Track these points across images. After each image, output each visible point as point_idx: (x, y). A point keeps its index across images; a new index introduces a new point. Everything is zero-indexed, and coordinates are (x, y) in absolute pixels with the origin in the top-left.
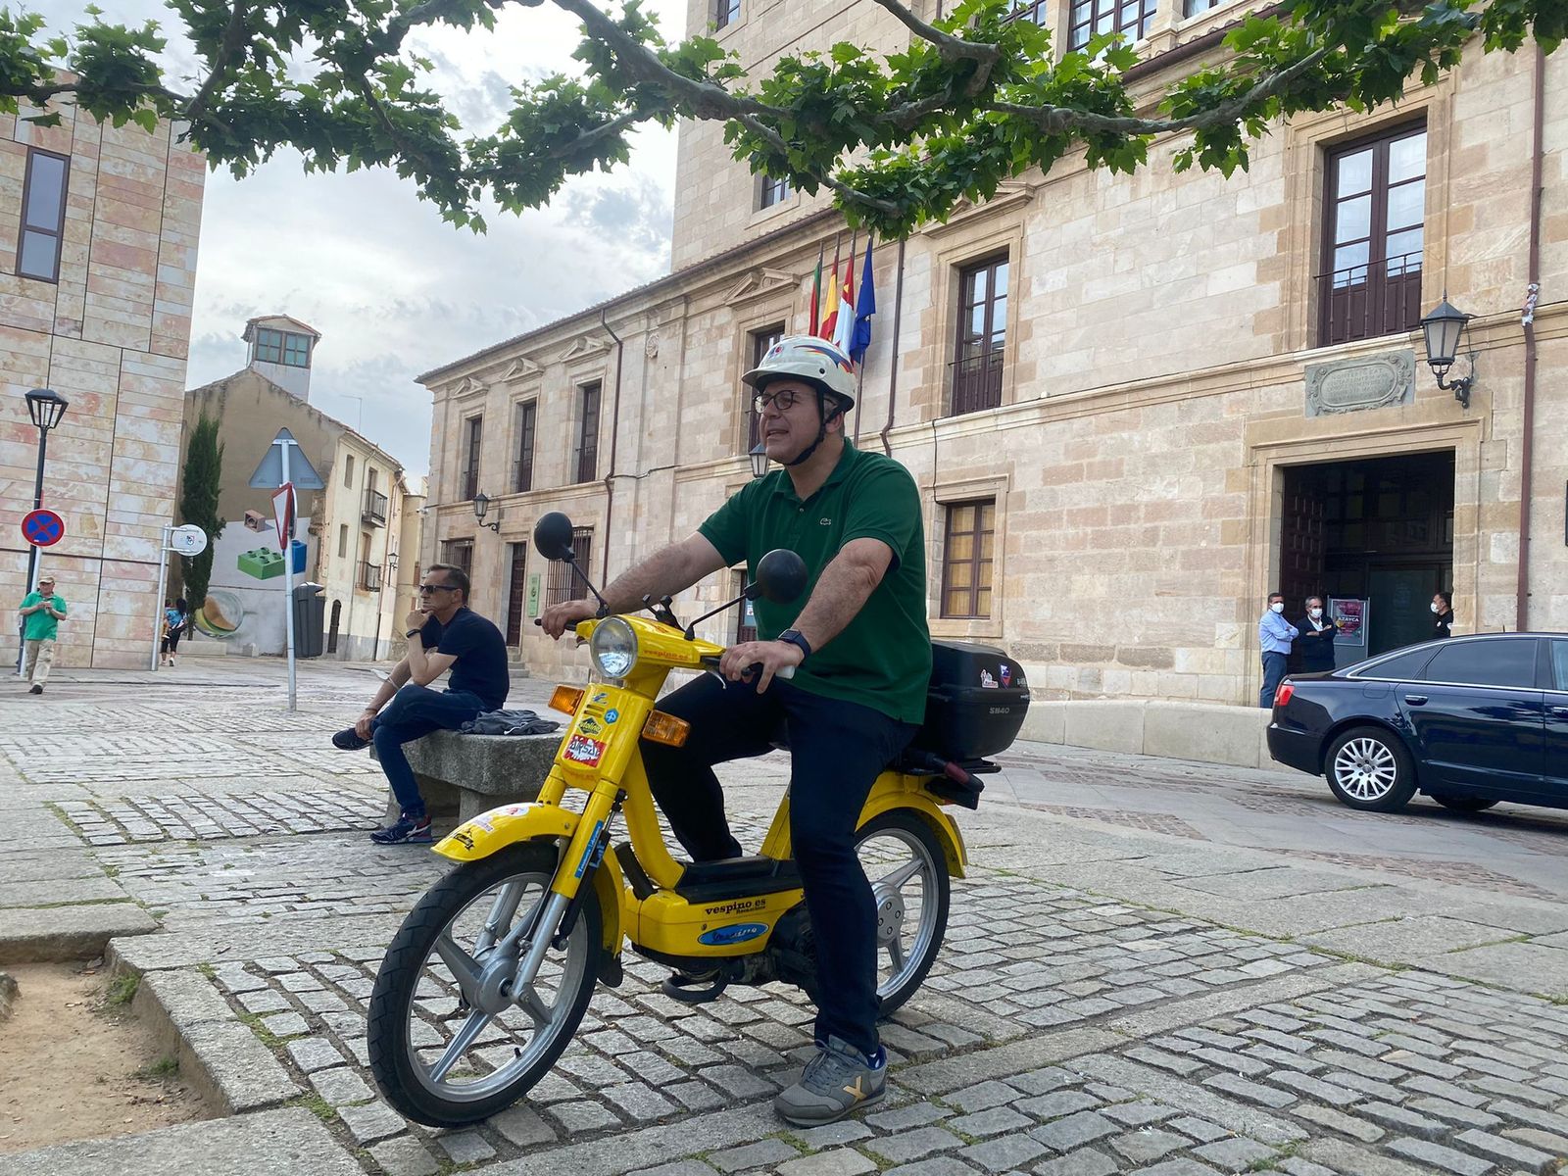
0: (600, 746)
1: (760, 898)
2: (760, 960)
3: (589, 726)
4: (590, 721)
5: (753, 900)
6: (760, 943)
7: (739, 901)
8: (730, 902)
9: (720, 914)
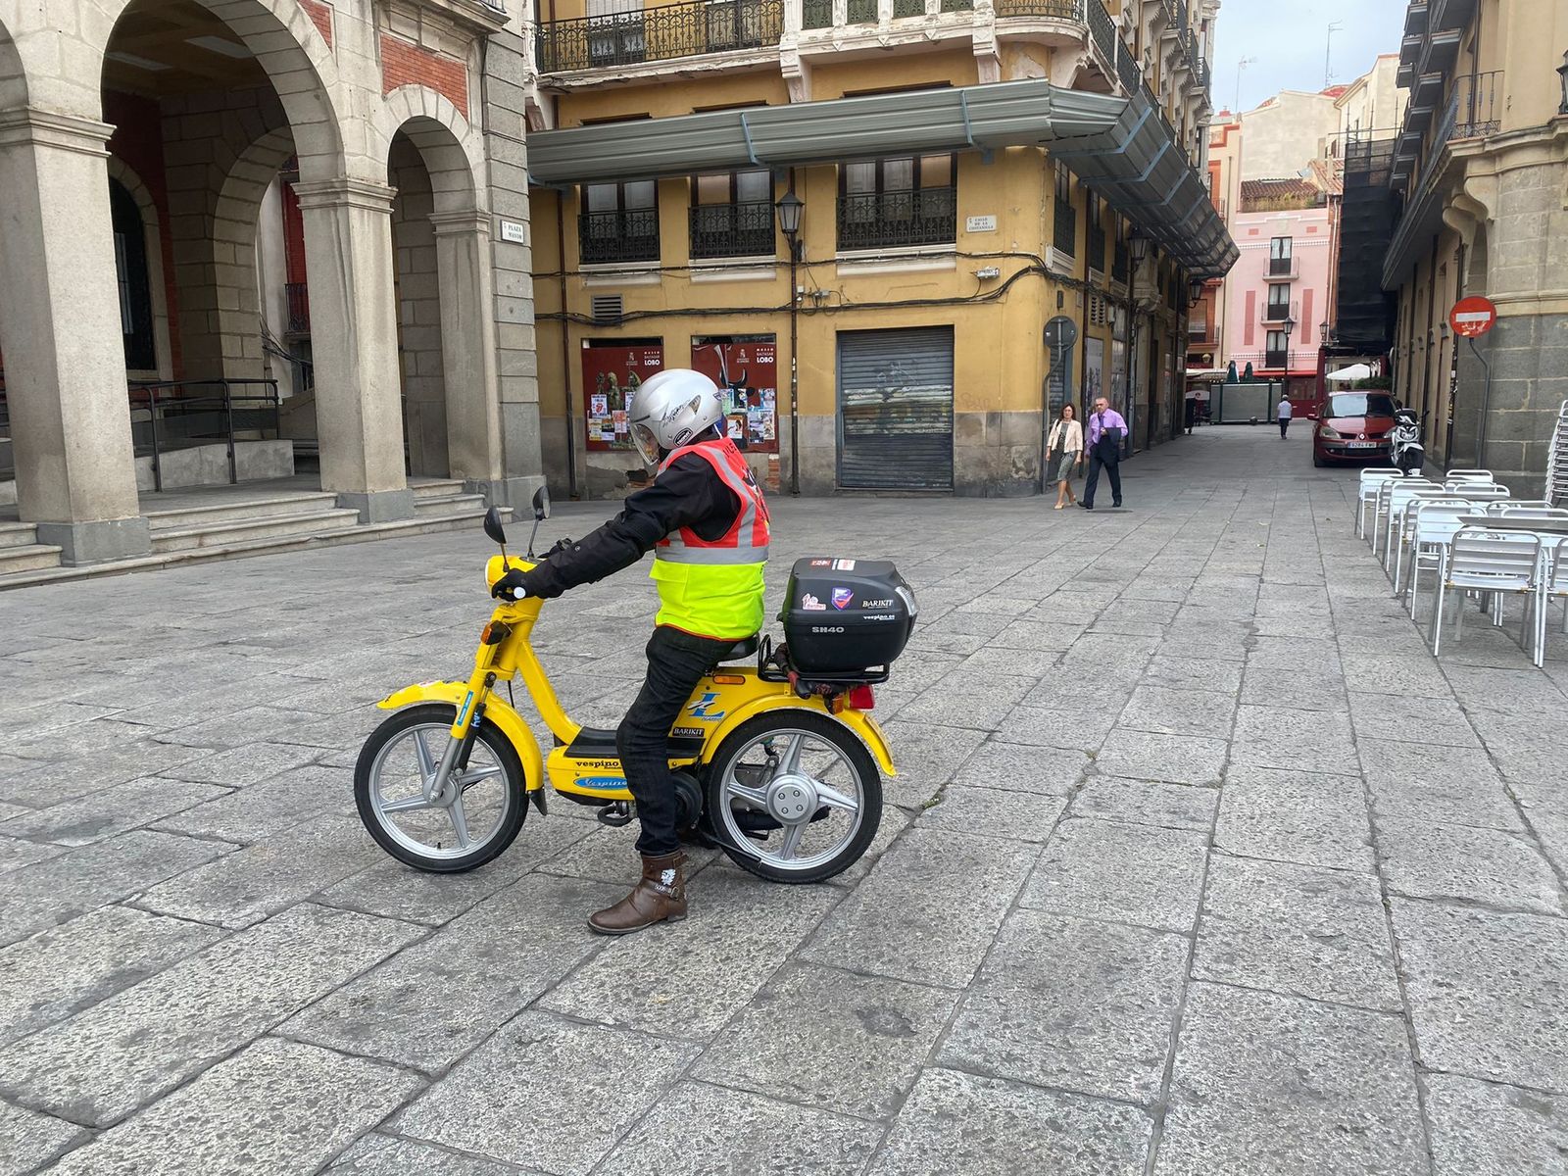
8: (599, 761)
9: (589, 768)
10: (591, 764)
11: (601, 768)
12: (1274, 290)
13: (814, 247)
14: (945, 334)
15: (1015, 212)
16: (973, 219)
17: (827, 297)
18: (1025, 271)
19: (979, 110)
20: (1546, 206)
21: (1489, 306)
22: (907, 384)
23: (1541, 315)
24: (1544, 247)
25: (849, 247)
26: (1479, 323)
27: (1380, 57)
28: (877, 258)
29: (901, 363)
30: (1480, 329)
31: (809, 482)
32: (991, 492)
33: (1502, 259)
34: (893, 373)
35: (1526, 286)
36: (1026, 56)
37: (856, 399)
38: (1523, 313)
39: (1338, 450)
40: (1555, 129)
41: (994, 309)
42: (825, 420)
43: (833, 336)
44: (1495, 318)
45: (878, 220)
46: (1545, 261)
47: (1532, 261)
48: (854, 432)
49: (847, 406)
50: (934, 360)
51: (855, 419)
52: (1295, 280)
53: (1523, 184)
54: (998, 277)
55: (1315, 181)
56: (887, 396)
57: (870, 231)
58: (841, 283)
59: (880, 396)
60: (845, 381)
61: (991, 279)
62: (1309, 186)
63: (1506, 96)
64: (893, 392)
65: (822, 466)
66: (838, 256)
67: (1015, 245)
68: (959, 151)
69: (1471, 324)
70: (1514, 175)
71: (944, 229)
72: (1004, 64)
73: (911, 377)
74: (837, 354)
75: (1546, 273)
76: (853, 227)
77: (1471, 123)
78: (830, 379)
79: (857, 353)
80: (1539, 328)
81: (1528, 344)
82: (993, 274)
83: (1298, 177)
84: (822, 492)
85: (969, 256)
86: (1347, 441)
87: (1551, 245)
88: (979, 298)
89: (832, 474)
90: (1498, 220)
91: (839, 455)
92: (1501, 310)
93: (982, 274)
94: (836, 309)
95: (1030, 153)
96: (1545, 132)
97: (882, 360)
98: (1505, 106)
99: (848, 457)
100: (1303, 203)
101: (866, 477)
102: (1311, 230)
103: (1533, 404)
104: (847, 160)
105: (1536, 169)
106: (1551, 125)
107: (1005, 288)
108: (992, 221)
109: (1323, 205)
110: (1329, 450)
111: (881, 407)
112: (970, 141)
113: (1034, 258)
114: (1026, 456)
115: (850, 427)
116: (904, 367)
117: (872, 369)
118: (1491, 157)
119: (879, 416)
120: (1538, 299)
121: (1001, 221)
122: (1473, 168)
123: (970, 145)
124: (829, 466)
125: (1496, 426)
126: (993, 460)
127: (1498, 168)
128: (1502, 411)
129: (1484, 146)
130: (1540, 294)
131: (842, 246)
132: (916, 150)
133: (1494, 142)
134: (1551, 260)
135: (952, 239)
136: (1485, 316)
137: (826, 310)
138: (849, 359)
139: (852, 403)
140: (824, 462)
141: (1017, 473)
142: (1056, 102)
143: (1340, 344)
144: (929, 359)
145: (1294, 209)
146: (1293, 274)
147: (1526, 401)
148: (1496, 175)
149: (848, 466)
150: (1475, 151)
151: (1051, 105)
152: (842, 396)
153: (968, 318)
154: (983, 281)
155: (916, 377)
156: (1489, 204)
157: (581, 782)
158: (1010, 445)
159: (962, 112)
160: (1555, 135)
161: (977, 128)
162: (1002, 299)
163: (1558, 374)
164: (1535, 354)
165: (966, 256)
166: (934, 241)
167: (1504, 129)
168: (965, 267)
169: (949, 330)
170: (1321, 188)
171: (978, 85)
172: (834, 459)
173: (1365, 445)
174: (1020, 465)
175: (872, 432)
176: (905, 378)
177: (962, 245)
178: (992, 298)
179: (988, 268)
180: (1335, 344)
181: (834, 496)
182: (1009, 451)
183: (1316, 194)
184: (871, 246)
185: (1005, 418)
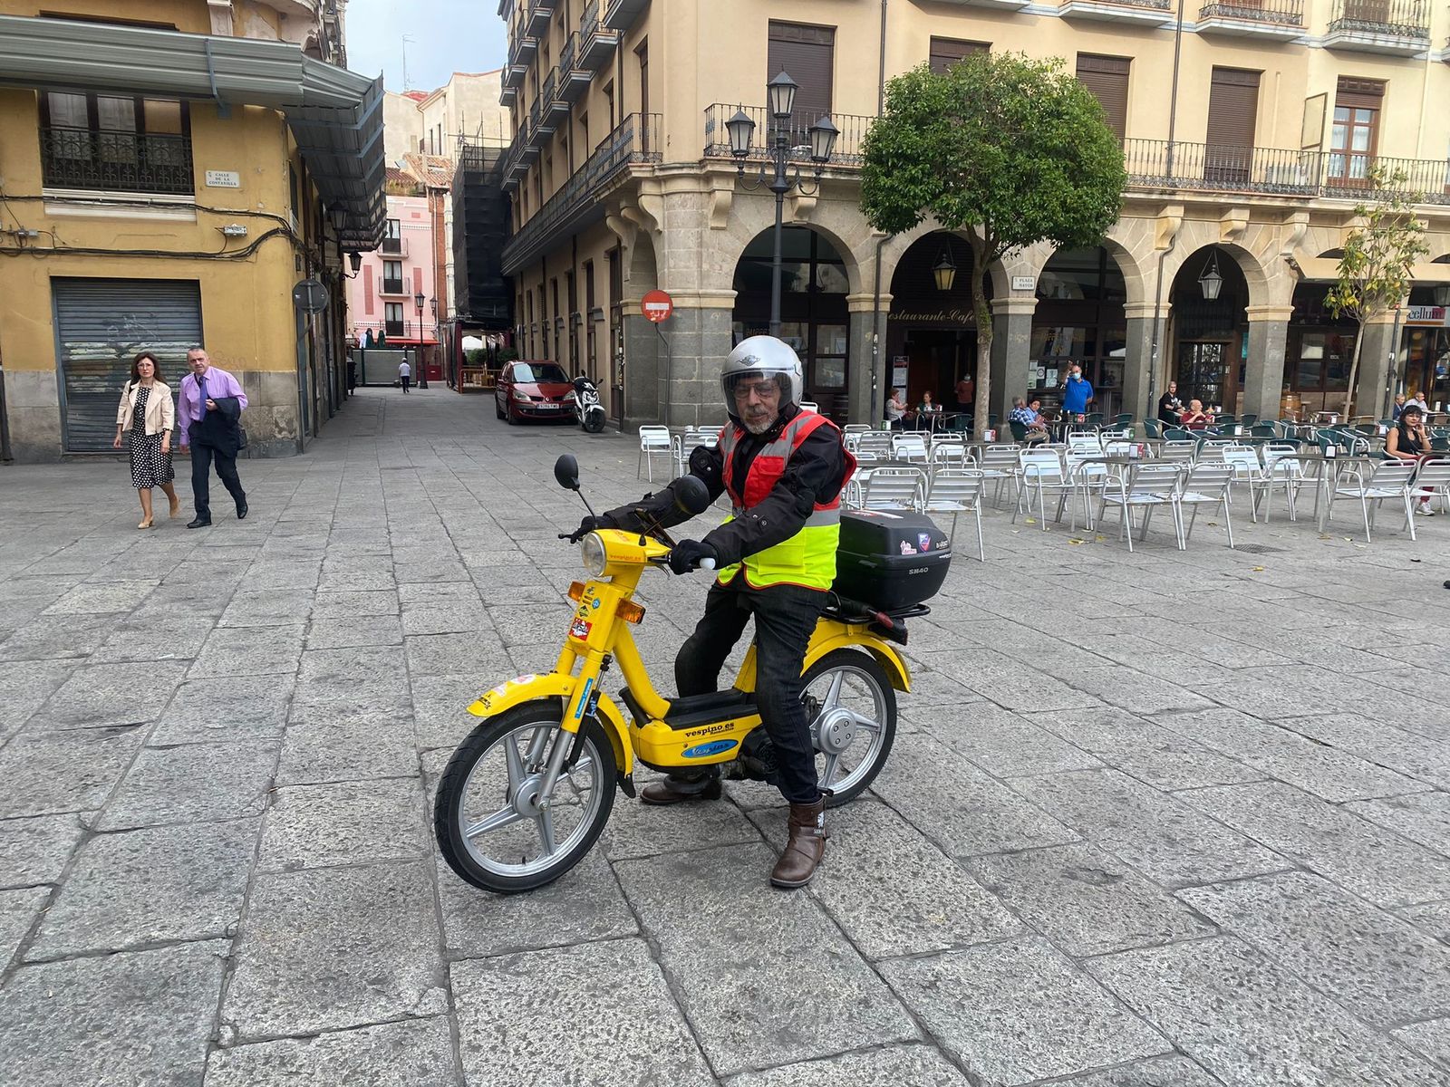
0: (589, 625)
1: (729, 722)
2: (733, 764)
3: (583, 611)
4: (584, 608)
5: (723, 724)
6: (732, 753)
7: (711, 726)
8: (706, 727)
9: (697, 736)
10: (699, 732)
11: (708, 734)
12: (388, 266)
13: (12, 180)
14: (190, 290)
15: (258, 172)
16: (213, 173)
17: (34, 238)
18: (274, 232)
19: (224, 63)
20: (700, 224)
21: (667, 298)
22: (145, 338)
23: (701, 308)
24: (700, 255)
25: (60, 185)
26: (661, 312)
27: (455, 74)
28: (98, 200)
29: (137, 317)
30: (663, 316)
31: (26, 447)
32: (255, 453)
33: (672, 263)
34: (127, 327)
35: (690, 285)
36: (259, 15)
37: (81, 353)
38: (690, 305)
39: (530, 411)
40: (704, 166)
41: (241, 268)
42: (42, 376)
43: (47, 282)
44: (672, 309)
45: (95, 160)
46: (701, 267)
47: (693, 265)
48: (79, 390)
49: (69, 361)
50: (177, 315)
51: (82, 376)
52: (406, 258)
53: (683, 205)
54: (246, 235)
55: (411, 172)
56: (121, 351)
57: (86, 171)
58: (52, 223)
59: (114, 351)
60: (64, 333)
61: (239, 237)
62: (406, 176)
63: (666, 137)
64: (129, 347)
65: (42, 428)
66: (46, 192)
67: (260, 205)
68: (192, 100)
69: (656, 311)
70: (676, 198)
71: (180, 179)
72: (237, 19)
73: (151, 333)
74: (53, 301)
75: (702, 276)
76: (64, 163)
77: (645, 151)
78: (44, 328)
79: (77, 303)
80: (701, 318)
81: (694, 330)
82: (242, 231)
83: (395, 167)
84: (45, 457)
85: (211, 211)
86: (535, 403)
87: (705, 254)
88: (227, 255)
89: (56, 437)
90: (666, 232)
91: (64, 414)
92: (677, 302)
93: (230, 231)
94: (48, 252)
95: (269, 114)
96: (697, 168)
97: (113, 312)
98: (666, 142)
99: (75, 418)
100: (406, 190)
101: (100, 440)
102: (416, 215)
103: (701, 376)
104: (49, 88)
105: (691, 195)
106: (701, 163)
107: (254, 247)
108: (234, 179)
109: (423, 194)
110: (522, 410)
111: (112, 362)
112: (215, 93)
113: (281, 220)
114: (287, 416)
115: (74, 384)
116: (140, 320)
117: (101, 321)
118: (658, 181)
119: (111, 372)
120: (699, 296)
121: (243, 178)
122: (647, 188)
123: (213, 96)
124: (51, 428)
125: (676, 392)
126: (254, 420)
127: (664, 190)
128: (680, 381)
129: (654, 171)
130: (701, 291)
131: (48, 183)
132: (138, 91)
133: (661, 169)
134: (705, 266)
135: (190, 190)
136: (665, 306)
137: (34, 252)
138: (70, 308)
139: (76, 358)
140: (45, 424)
141: (280, 432)
142: (308, 70)
143: (473, 319)
144: (173, 314)
145: (399, 195)
146: (403, 252)
147: (695, 373)
148: (662, 196)
149: (76, 428)
150: (648, 175)
151: (304, 72)
152: (62, 350)
153: (215, 275)
154: (230, 238)
155: (156, 332)
156: (658, 217)
157: (688, 753)
158: (271, 405)
159: (207, 60)
160: (704, 171)
161: (222, 81)
162: (252, 258)
163: (714, 354)
164: (699, 338)
165: (207, 210)
166: (168, 191)
167: (666, 161)
168: (208, 223)
169: (194, 285)
170: (419, 179)
171: (211, 35)
172: (58, 420)
173: (551, 406)
174: (283, 425)
175: (103, 390)
176: (143, 333)
177: (201, 198)
178: (241, 256)
179: (235, 226)
180: (468, 319)
181: (60, 462)
182: (270, 411)
183: (416, 184)
184: (89, 187)
185: (264, 377)
